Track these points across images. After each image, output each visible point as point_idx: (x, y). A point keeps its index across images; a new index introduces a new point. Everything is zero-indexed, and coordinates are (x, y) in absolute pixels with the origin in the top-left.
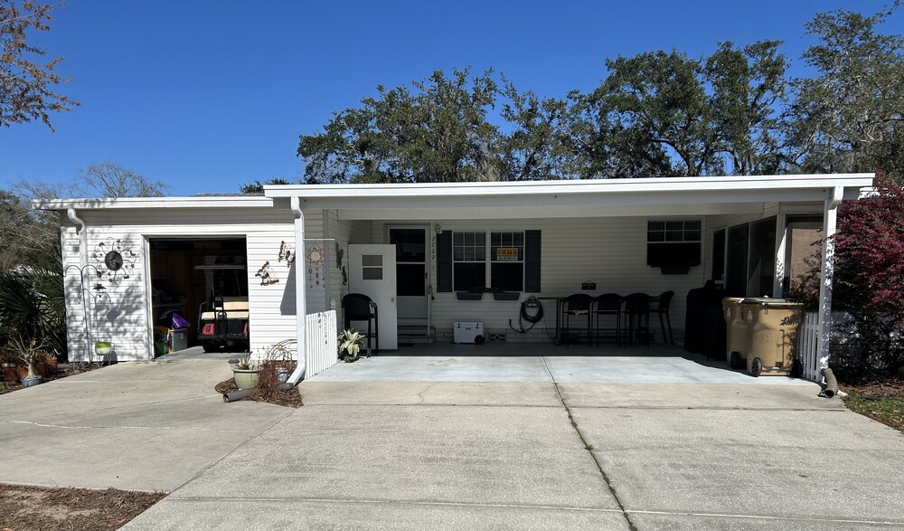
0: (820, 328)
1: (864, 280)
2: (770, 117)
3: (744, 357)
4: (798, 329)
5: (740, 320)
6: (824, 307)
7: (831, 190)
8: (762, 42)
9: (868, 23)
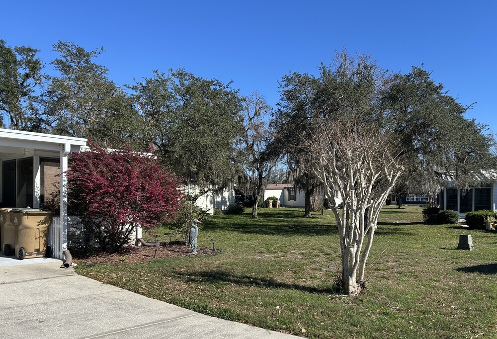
0: (61, 226)
1: (84, 198)
2: (32, 94)
3: (13, 248)
4: (49, 227)
5: (10, 223)
6: (63, 213)
7: (64, 145)
8: (26, 47)
9: (88, 55)
